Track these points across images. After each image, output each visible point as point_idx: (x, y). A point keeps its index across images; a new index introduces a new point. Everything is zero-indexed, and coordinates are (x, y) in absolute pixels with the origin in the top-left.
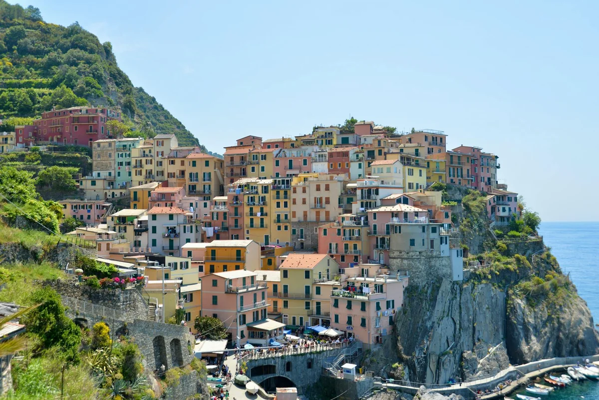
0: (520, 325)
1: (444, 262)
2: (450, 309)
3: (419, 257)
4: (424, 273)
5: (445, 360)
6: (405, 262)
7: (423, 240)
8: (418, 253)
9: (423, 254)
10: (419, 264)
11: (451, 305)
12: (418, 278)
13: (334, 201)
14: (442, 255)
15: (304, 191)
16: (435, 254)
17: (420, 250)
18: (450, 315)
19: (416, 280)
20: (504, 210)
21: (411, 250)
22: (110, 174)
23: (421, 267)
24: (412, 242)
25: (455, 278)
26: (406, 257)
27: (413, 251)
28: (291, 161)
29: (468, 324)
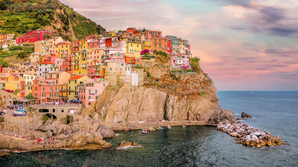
0: (171, 106)
1: (127, 78)
2: (127, 95)
3: (114, 75)
4: (116, 81)
5: (118, 113)
6: (108, 76)
7: (117, 68)
8: (113, 73)
9: (116, 74)
10: (113, 78)
11: (128, 94)
12: (113, 83)
13: (100, 57)
14: (126, 75)
15: (91, 54)
16: (122, 74)
17: (115, 72)
18: (126, 97)
19: (111, 83)
20: (180, 62)
21: (110, 72)
22: (40, 52)
23: (114, 79)
24: (111, 69)
25: (133, 84)
26: (108, 75)
27: (111, 73)
28: (93, 44)
29: (137, 102)
